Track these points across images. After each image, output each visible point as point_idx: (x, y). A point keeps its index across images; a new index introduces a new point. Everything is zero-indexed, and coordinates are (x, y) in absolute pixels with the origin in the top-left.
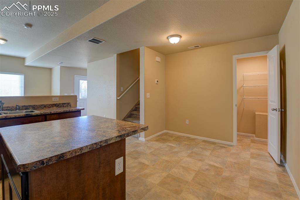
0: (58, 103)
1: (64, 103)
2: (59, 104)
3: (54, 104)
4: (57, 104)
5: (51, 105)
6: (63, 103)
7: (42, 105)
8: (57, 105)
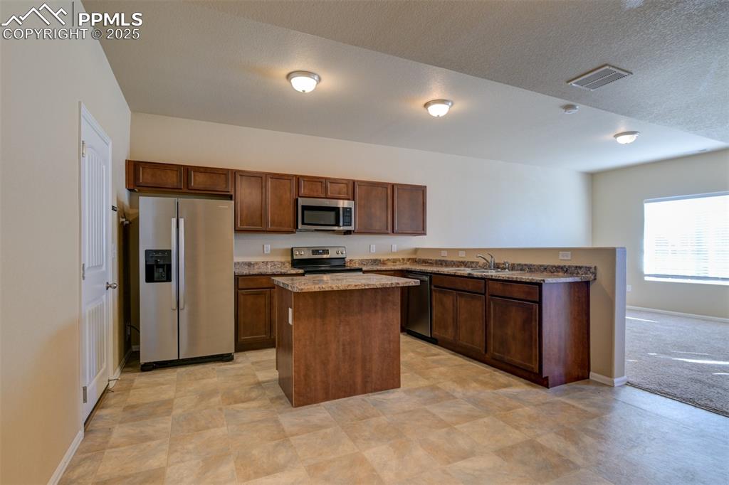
0: (567, 264)
1: (579, 267)
2: (569, 267)
3: (559, 267)
4: (565, 266)
5: (555, 267)
6: (576, 267)
7: (541, 266)
8: (565, 269)
